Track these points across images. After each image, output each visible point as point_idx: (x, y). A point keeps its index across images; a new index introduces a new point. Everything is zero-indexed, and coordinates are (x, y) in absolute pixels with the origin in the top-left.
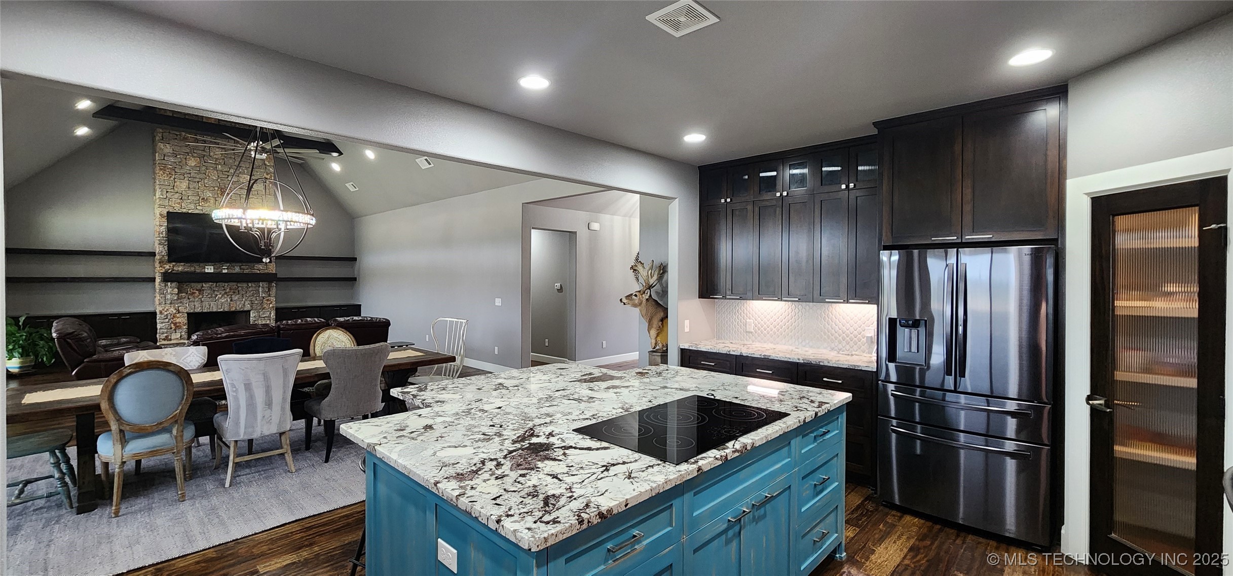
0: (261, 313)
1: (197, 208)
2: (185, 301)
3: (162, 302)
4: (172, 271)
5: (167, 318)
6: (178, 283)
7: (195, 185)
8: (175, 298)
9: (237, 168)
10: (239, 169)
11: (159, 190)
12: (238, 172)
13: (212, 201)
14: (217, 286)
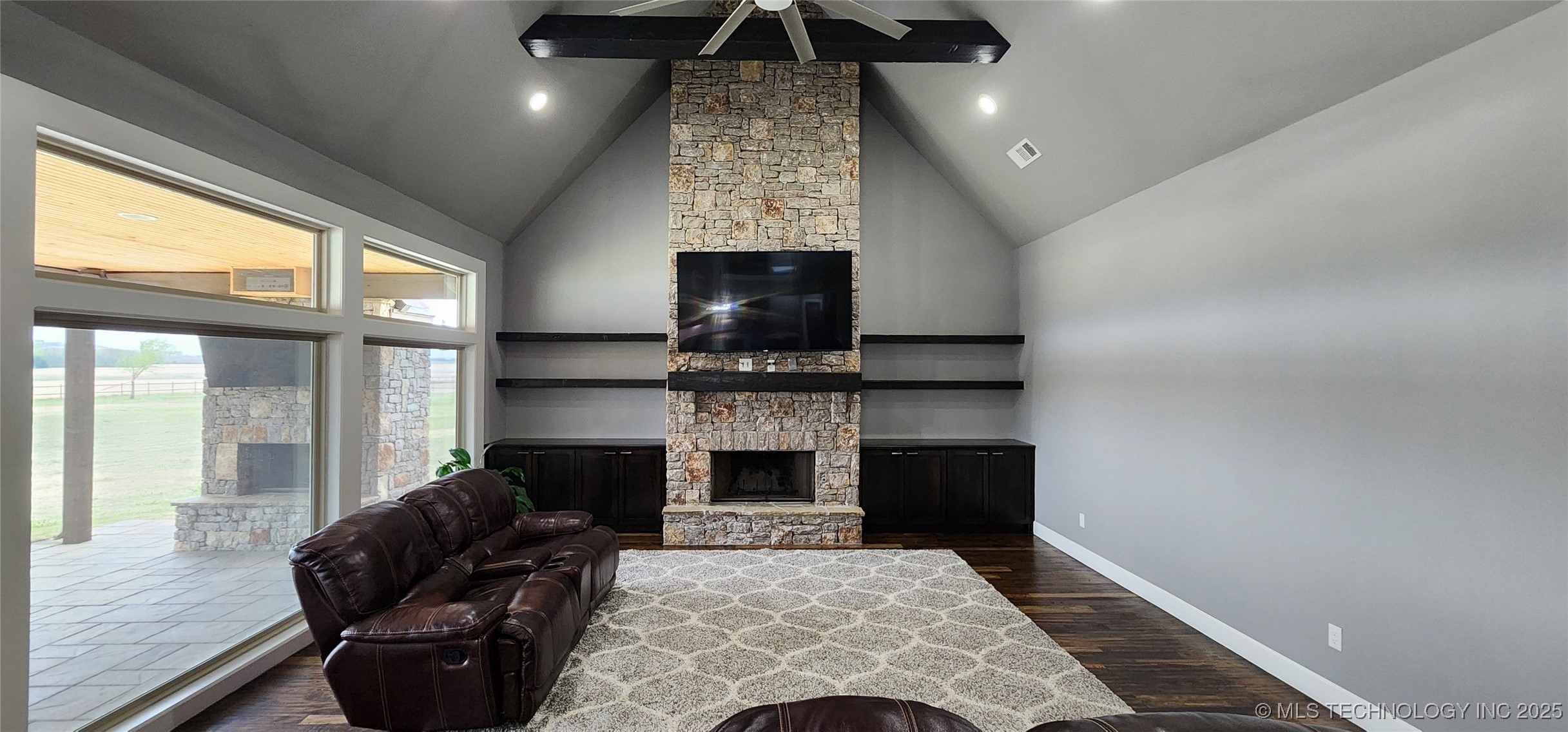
0: (833, 457)
1: (729, 242)
2: (707, 427)
3: (673, 429)
4: (687, 370)
5: (679, 460)
6: (696, 392)
7: (726, 198)
8: (692, 422)
9: (794, 155)
10: (797, 158)
11: (671, 214)
12: (796, 163)
13: (752, 226)
14: (757, 400)
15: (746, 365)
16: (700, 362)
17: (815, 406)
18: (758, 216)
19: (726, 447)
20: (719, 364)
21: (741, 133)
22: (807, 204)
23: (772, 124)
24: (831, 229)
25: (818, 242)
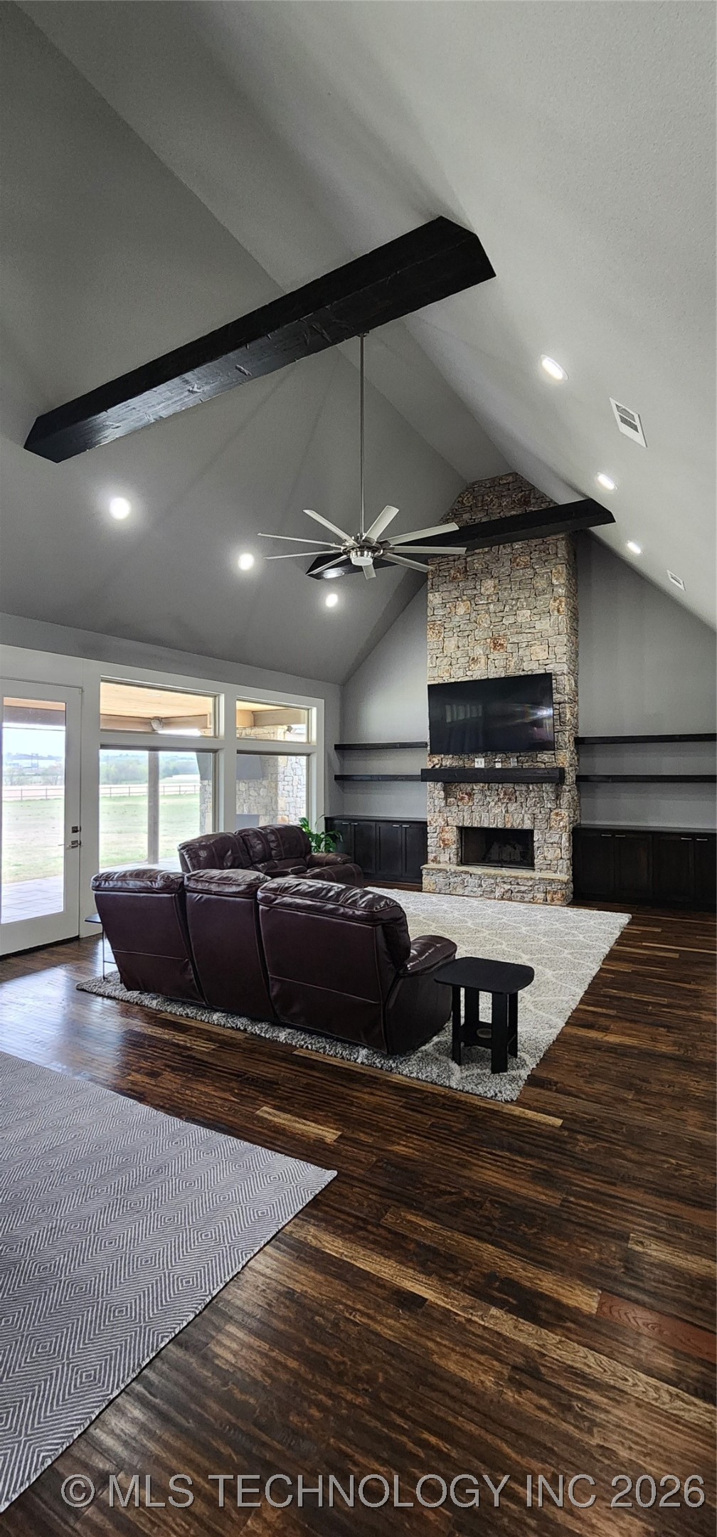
0: (548, 835)
1: (467, 674)
2: (454, 809)
3: (431, 810)
4: (440, 767)
5: (436, 832)
6: (445, 782)
7: (465, 641)
8: (443, 805)
9: (514, 602)
10: (516, 604)
11: (429, 657)
12: (515, 608)
13: (483, 660)
14: (489, 789)
15: (480, 763)
16: (448, 761)
17: (532, 794)
18: (487, 652)
19: (467, 824)
20: (461, 763)
21: (475, 592)
22: (523, 639)
23: (497, 581)
24: (543, 655)
25: (532, 667)
